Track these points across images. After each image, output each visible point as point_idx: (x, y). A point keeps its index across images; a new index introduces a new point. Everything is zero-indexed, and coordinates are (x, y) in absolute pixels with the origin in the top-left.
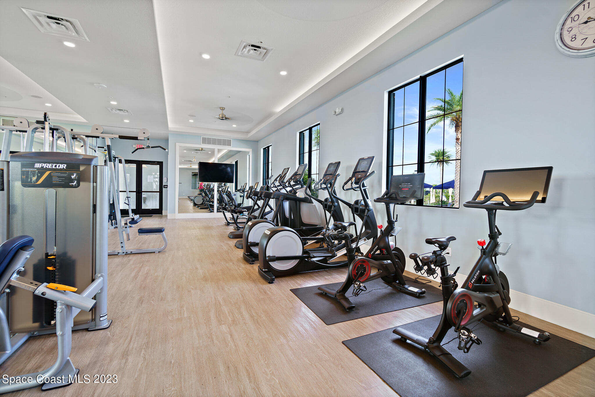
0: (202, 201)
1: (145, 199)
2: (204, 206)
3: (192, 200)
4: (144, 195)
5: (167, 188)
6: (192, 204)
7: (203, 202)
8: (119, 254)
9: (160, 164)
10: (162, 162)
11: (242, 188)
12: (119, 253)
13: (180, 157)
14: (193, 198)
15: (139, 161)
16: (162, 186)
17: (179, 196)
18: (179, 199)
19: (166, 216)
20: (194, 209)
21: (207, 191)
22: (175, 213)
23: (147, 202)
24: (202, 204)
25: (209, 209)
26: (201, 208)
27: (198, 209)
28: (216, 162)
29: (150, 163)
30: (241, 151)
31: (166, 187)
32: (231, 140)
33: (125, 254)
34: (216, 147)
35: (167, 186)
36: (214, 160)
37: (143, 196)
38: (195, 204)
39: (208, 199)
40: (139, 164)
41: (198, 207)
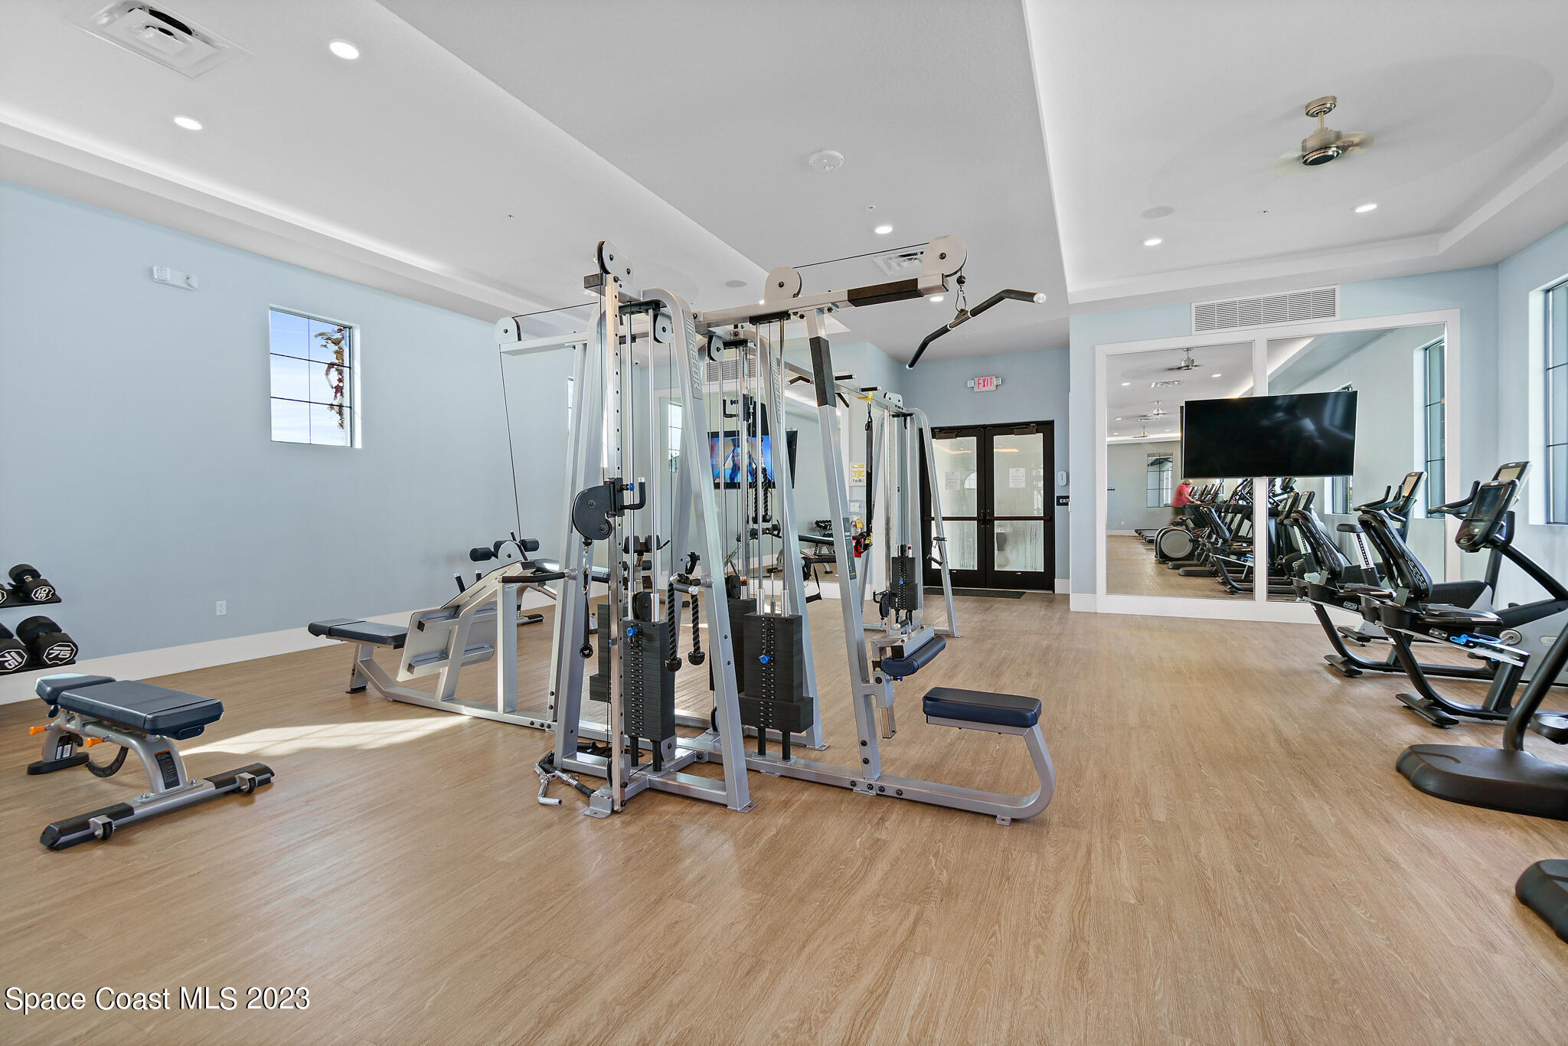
0: (1189, 548)
1: (1003, 538)
2: (1197, 566)
3: (1151, 542)
4: (999, 528)
5: (1067, 504)
6: (1152, 557)
7: (1194, 549)
8: (855, 789)
9: (1046, 428)
10: (1051, 423)
11: (1390, 499)
12: (854, 784)
13: (1109, 406)
14: (1154, 535)
15: (984, 427)
16: (1052, 500)
17: (1108, 527)
18: (1109, 537)
19: (1066, 598)
20: (1161, 574)
21: (1213, 510)
22: (1094, 592)
23: (1008, 549)
24: (1190, 556)
25: (1220, 579)
26: (1189, 574)
27: (1176, 578)
28: (1263, 392)
29: (1015, 431)
30: (1391, 330)
31: (1064, 500)
32: (1337, 288)
33: (877, 795)
34: (1259, 334)
35: (1068, 497)
36: (1252, 389)
37: (997, 530)
38: (1163, 558)
39: (1220, 541)
40: (985, 435)
41: (1176, 567)
